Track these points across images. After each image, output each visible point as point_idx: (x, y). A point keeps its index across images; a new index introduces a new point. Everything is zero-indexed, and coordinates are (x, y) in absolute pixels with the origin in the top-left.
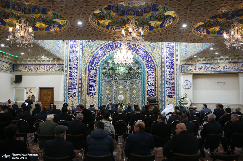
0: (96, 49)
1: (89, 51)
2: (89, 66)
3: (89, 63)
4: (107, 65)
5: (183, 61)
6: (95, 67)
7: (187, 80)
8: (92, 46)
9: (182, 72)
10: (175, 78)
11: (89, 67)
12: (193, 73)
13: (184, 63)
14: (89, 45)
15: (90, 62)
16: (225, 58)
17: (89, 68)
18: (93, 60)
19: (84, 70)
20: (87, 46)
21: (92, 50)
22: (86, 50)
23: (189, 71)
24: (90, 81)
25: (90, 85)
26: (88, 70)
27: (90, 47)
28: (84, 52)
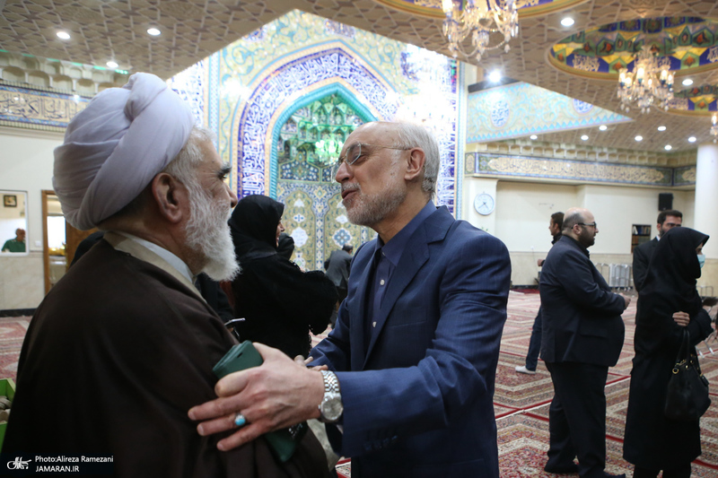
0: (265, 68)
1: (242, 70)
2: (240, 125)
3: (240, 115)
4: (287, 128)
5: (481, 143)
6: (259, 132)
7: (484, 194)
8: (250, 54)
9: (477, 170)
10: (455, 187)
11: (240, 129)
12: (499, 176)
13: (484, 148)
14: (241, 49)
15: (244, 113)
16: (569, 148)
17: (242, 132)
18: (254, 104)
19: (226, 137)
20: (236, 51)
21: (250, 69)
22: (231, 63)
23: (490, 170)
24: (245, 179)
25: (243, 191)
26: (239, 139)
27: (245, 57)
28: (225, 71)
